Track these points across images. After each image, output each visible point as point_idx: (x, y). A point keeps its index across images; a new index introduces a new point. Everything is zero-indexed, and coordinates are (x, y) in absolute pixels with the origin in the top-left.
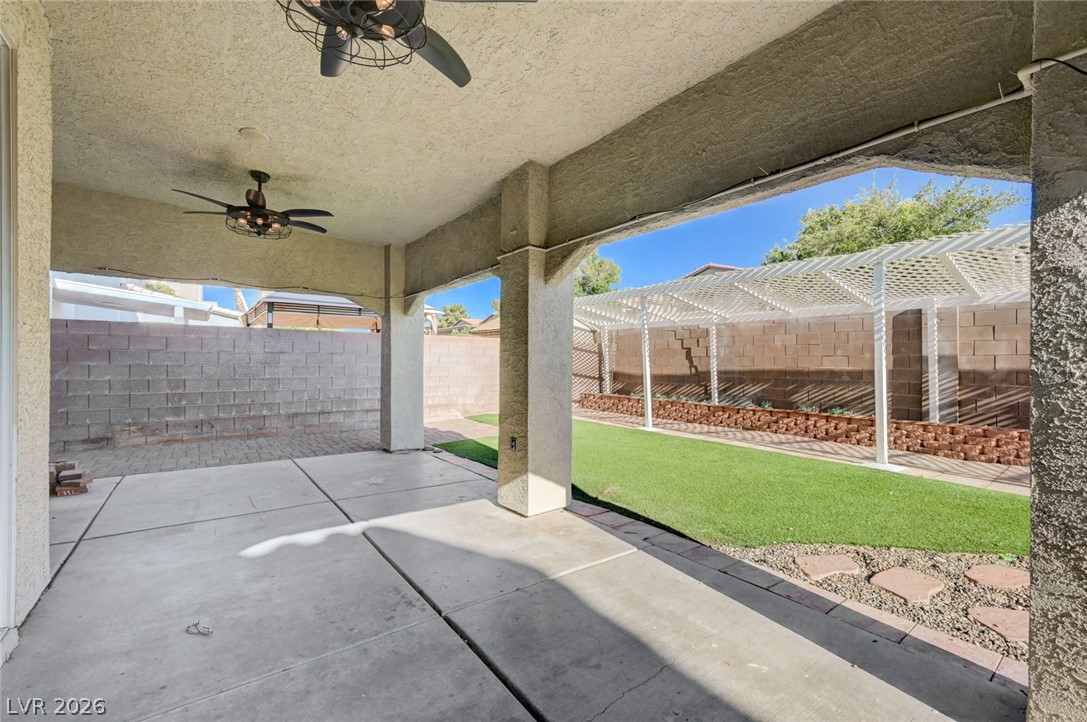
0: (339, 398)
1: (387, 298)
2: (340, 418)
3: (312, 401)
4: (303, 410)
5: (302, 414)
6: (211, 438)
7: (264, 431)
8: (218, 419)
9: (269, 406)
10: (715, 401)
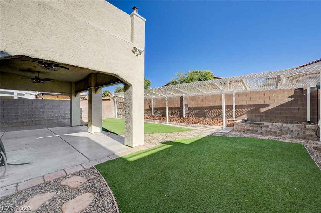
0: (62, 115)
1: (71, 93)
2: (62, 120)
3: (54, 117)
4: (52, 118)
5: (52, 119)
6: (26, 125)
7: (41, 123)
8: (28, 121)
9: (42, 118)
10: (153, 115)
